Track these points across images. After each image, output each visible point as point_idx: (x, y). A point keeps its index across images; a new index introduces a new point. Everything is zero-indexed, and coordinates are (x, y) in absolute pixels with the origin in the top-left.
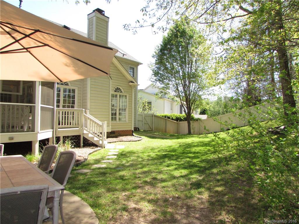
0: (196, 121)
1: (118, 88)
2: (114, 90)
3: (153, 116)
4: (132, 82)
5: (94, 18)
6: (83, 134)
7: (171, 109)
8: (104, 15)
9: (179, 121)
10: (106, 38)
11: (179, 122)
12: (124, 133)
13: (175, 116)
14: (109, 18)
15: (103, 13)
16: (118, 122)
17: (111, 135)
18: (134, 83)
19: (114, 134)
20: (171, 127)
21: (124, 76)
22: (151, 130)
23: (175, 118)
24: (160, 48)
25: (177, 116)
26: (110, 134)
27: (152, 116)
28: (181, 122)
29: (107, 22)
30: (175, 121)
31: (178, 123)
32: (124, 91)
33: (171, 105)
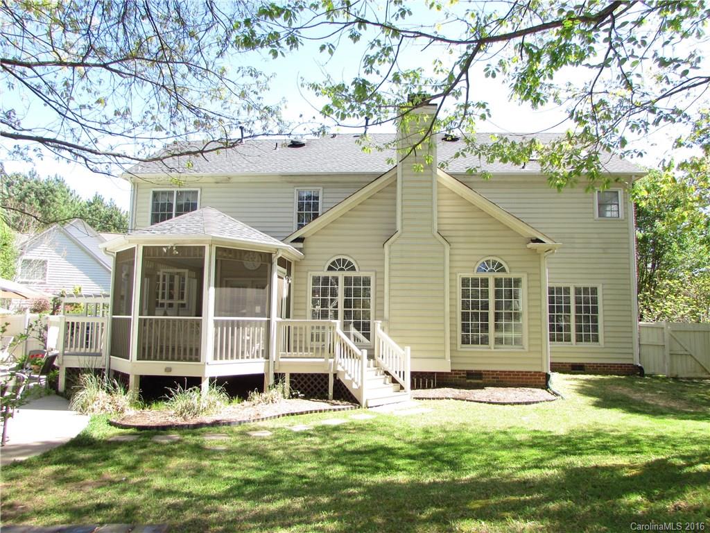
1: (487, 261)
2: (474, 268)
4: (538, 241)
12: (513, 378)
16: (493, 350)
17: (468, 381)
18: (544, 242)
19: (481, 379)
21: (508, 229)
26: (468, 379)
32: (510, 268)
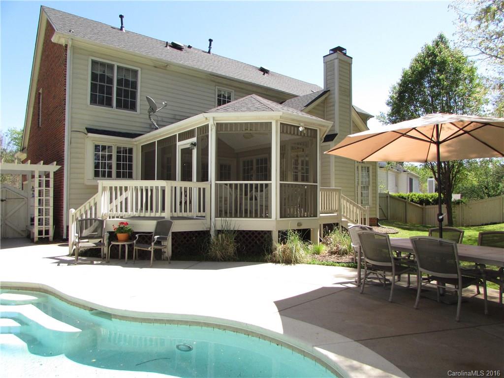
0: (457, 206)
3: (389, 197)
5: (336, 61)
6: (341, 221)
7: (396, 186)
8: (345, 54)
9: (424, 204)
10: (348, 87)
11: (424, 206)
13: (417, 196)
14: (352, 58)
15: (344, 51)
20: (413, 214)
22: (385, 218)
23: (418, 199)
24: (397, 88)
25: (420, 197)
27: (387, 197)
28: (427, 206)
29: (350, 64)
30: (418, 205)
31: (423, 209)
33: (396, 178)
